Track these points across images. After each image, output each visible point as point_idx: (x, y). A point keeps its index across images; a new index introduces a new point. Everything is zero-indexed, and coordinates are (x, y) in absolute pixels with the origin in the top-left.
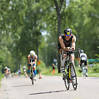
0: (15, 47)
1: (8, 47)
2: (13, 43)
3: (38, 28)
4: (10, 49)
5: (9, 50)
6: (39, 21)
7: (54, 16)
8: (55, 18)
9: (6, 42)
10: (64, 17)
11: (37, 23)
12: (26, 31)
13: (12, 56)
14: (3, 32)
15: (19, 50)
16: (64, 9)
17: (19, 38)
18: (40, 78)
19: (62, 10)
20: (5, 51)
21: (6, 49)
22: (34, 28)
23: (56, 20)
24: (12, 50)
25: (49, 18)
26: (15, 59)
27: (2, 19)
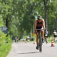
0: (20, 25)
2: (19, 23)
3: (33, 14)
4: (17, 26)
6: (34, 10)
7: (43, 8)
10: (48, 8)
11: (33, 11)
12: (26, 16)
13: (18, 31)
14: (13, 17)
15: (22, 27)
16: (49, 4)
17: (23, 20)
18: (34, 43)
20: (14, 27)
21: (15, 26)
22: (31, 14)
23: (44, 10)
25: (40, 9)
26: (20, 32)
27: (13, 9)
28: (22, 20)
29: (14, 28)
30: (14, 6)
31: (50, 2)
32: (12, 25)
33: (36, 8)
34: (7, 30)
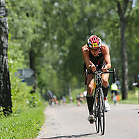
0: (62, 65)
1: (52, 65)
2: (60, 59)
4: (55, 67)
5: (54, 69)
6: (95, 29)
7: (116, 22)
8: (117, 25)
9: (50, 58)
10: (129, 23)
11: (92, 31)
12: (77, 43)
14: (46, 45)
15: (68, 68)
16: (129, 12)
17: (68, 52)
19: (126, 14)
20: (48, 70)
21: (50, 67)
24: (58, 68)
25: (109, 25)
26: (62, 81)
27: (44, 27)
28: (65, 52)
29: (50, 71)
30: (48, 18)
31: (134, 9)
32: (44, 64)
33: (100, 23)
34: (32, 76)
